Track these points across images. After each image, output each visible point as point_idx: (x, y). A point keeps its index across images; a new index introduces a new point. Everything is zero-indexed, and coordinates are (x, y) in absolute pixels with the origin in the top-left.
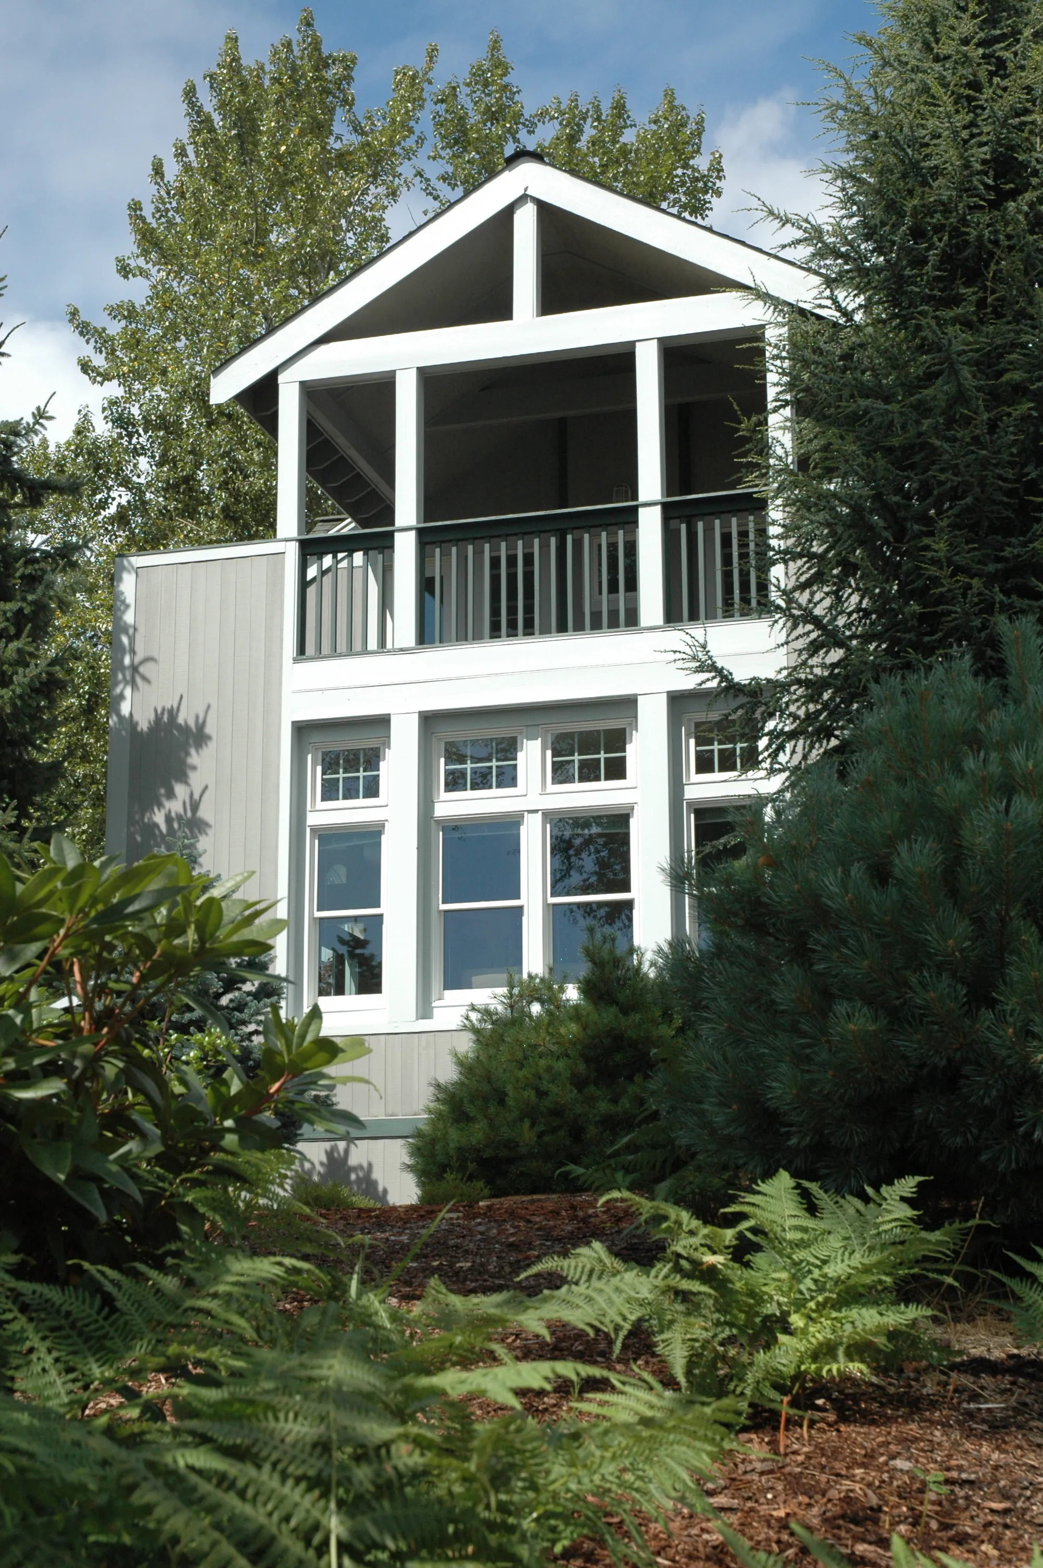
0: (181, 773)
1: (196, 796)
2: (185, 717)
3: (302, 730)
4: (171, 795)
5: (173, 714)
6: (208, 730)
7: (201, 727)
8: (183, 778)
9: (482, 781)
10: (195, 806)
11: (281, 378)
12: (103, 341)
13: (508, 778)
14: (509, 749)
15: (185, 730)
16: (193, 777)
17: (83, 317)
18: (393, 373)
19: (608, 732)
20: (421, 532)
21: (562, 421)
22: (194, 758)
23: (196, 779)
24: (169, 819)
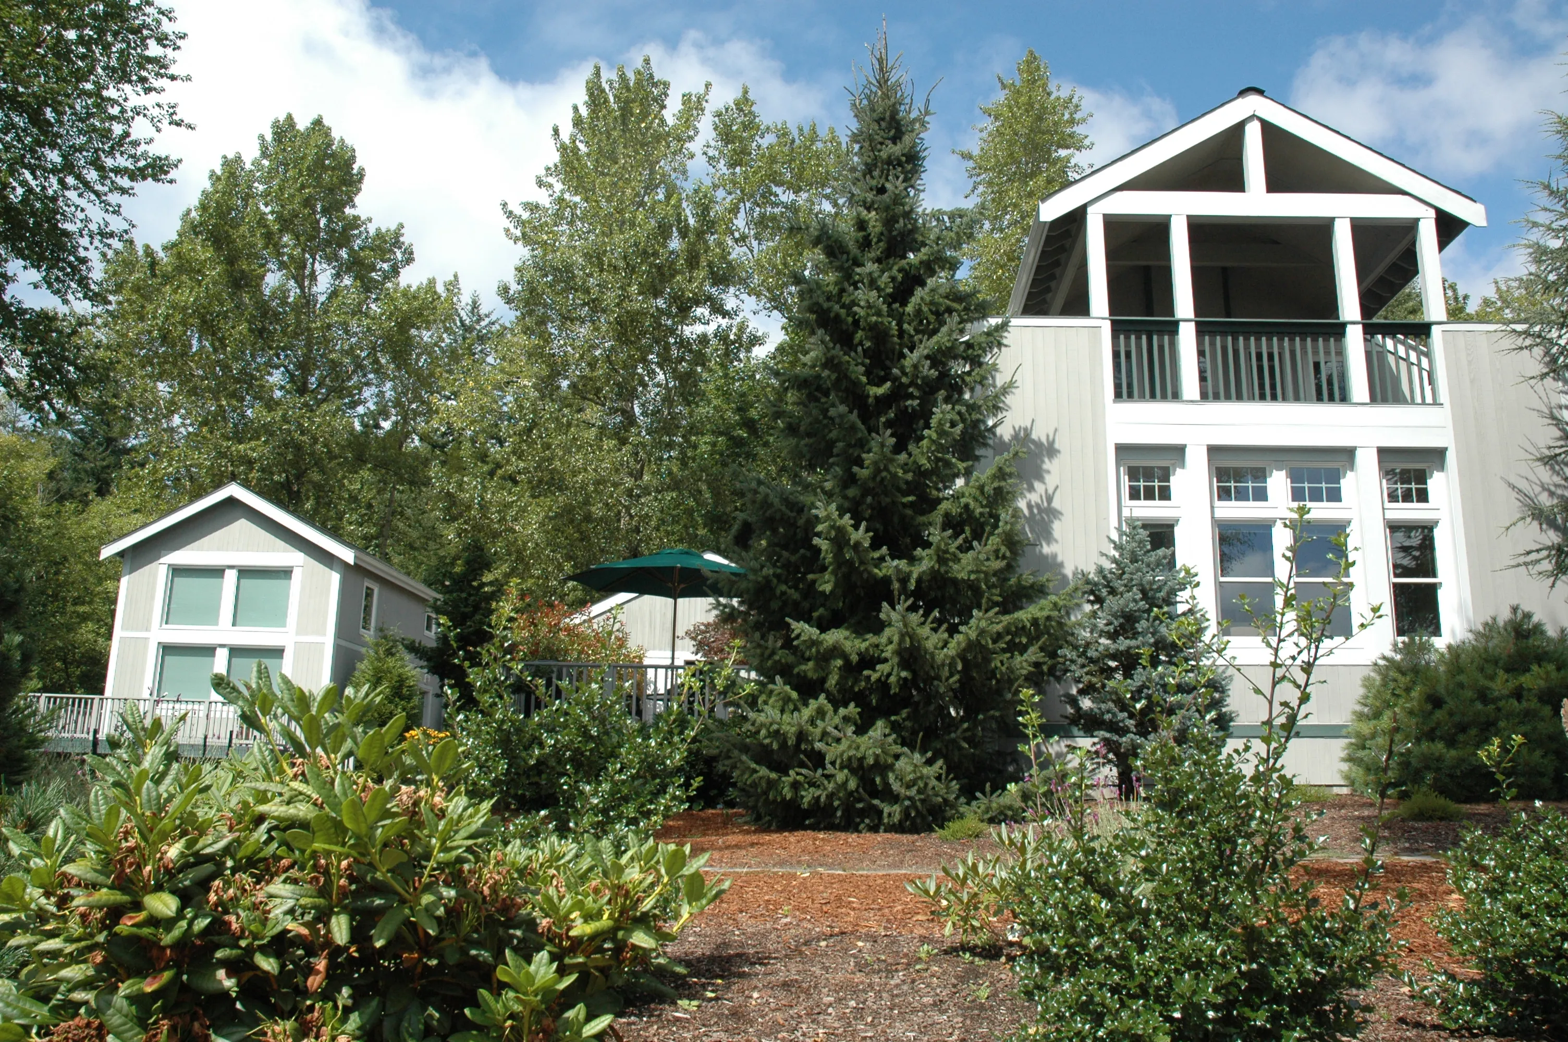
0: (1039, 475)
1: (1050, 491)
2: (1039, 434)
3: (1122, 450)
4: (1031, 489)
5: (1028, 432)
6: (1057, 446)
7: (1051, 444)
8: (1041, 478)
9: (1242, 495)
10: (1050, 499)
11: (1090, 210)
12: (521, 223)
13: (1261, 495)
14: (1261, 475)
15: (1038, 444)
16: (1047, 478)
17: (510, 208)
18: (1169, 217)
19: (1328, 470)
20: (1198, 324)
21: (1224, 269)
22: (1047, 465)
23: (1051, 480)
24: (1030, 506)
